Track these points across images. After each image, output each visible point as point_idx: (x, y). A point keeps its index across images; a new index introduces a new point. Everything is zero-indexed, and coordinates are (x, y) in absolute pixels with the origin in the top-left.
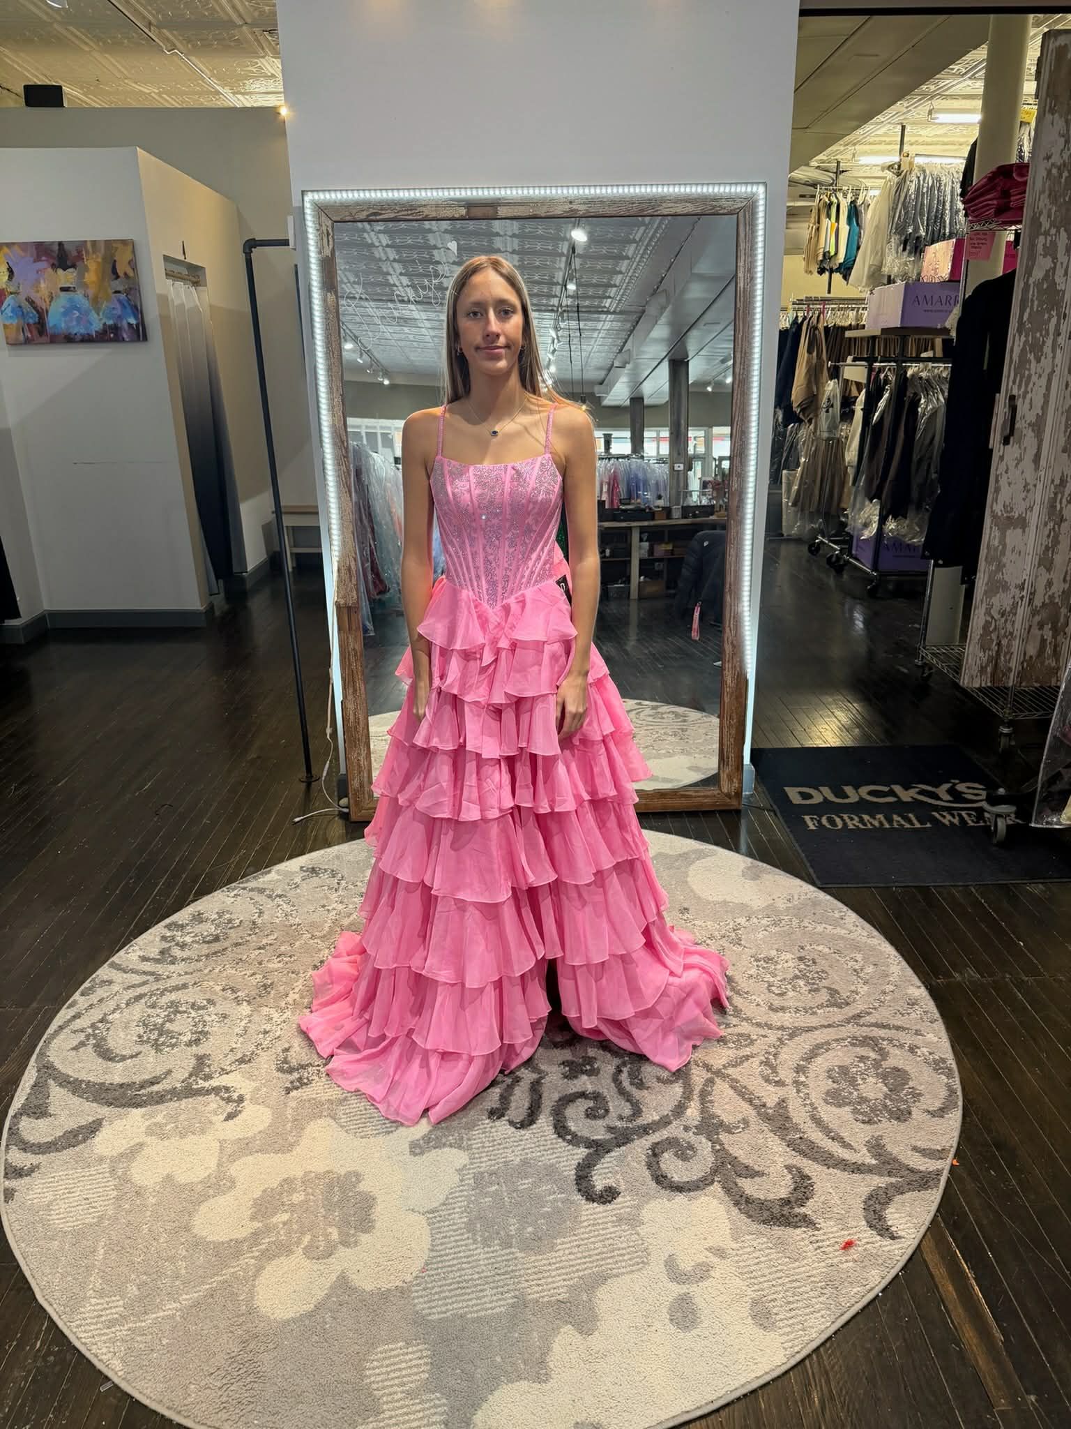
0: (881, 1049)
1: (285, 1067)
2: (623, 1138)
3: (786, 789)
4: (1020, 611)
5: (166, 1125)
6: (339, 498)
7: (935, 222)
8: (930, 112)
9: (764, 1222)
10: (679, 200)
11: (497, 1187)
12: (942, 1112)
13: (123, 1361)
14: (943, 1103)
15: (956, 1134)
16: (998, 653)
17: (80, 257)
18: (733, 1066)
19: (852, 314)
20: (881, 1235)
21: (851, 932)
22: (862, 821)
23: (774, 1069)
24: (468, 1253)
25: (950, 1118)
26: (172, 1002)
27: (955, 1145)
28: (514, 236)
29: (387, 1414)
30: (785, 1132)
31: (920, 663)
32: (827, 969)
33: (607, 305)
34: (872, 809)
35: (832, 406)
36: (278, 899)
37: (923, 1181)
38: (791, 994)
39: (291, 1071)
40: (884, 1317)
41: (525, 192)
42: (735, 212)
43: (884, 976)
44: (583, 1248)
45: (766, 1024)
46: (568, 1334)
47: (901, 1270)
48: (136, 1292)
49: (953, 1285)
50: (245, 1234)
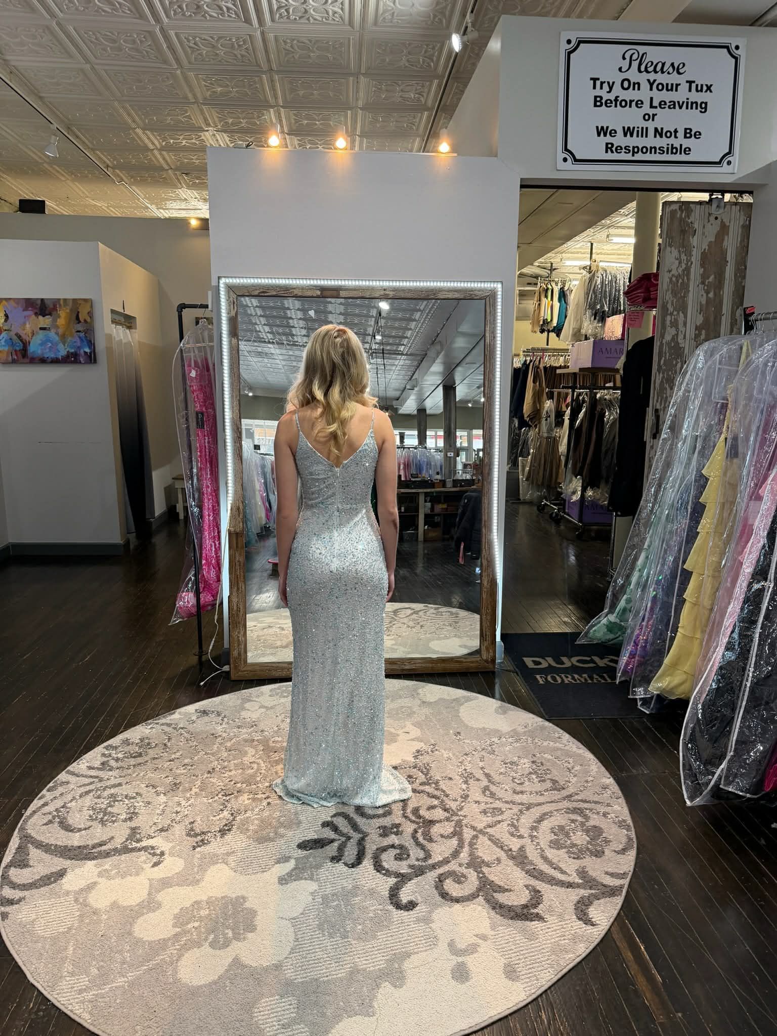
0: (585, 815)
1: (191, 833)
2: (419, 872)
3: (525, 659)
5: (111, 870)
6: (234, 463)
7: (614, 302)
8: (608, 236)
9: (511, 918)
10: (450, 290)
11: (337, 902)
12: (623, 851)
13: (91, 1013)
14: (625, 846)
15: (633, 864)
17: (55, 309)
18: (490, 827)
19: (562, 359)
20: (586, 924)
21: (566, 746)
22: (573, 678)
23: (517, 830)
24: (320, 942)
25: (628, 855)
26: (112, 795)
27: (632, 870)
28: (341, 304)
30: (524, 866)
31: (610, 581)
32: (550, 768)
33: (402, 349)
34: (580, 671)
35: (550, 417)
36: (181, 730)
37: (612, 892)
38: (527, 783)
39: (196, 835)
40: (588, 971)
41: (357, 283)
42: (484, 298)
43: (587, 772)
44: (395, 937)
45: (511, 802)
46: (386, 988)
47: (598, 945)
48: (96, 971)
49: (631, 952)
50: (169, 936)
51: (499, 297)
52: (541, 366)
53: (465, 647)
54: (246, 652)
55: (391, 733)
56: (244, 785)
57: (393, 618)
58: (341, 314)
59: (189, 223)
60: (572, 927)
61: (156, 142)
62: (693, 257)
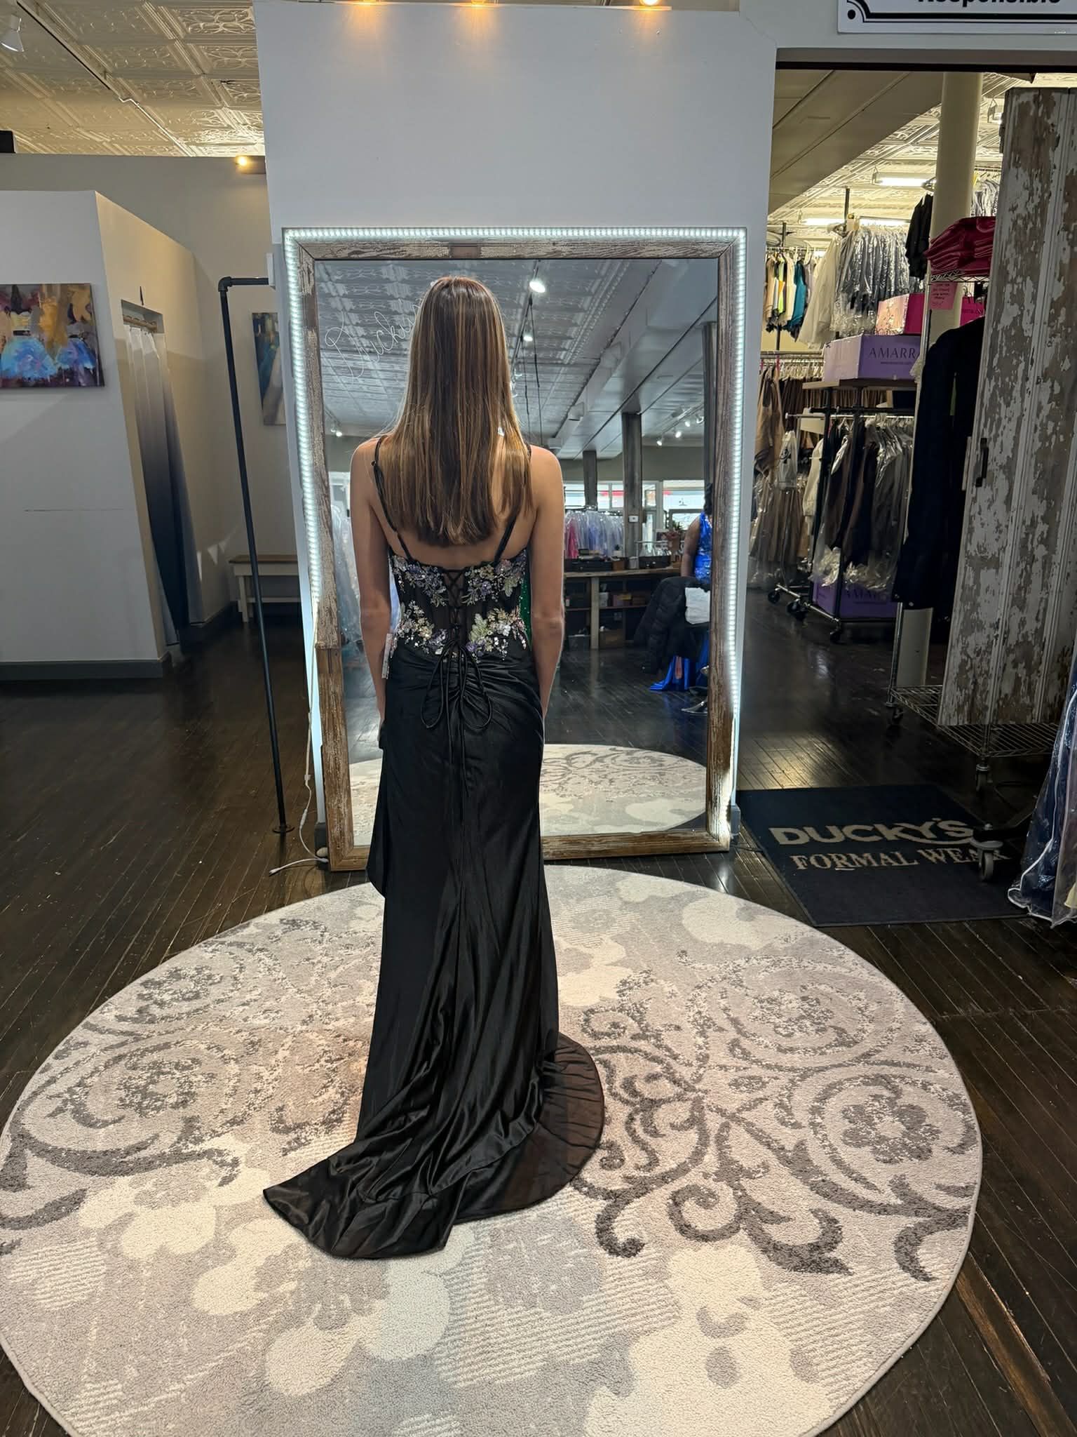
0: (894, 1087)
1: (280, 1127)
2: (641, 1188)
3: (772, 830)
4: (995, 650)
5: (156, 1192)
6: (320, 539)
7: (881, 281)
8: (874, 176)
9: (795, 1269)
10: (661, 243)
11: (515, 1244)
12: (962, 1148)
14: (962, 1140)
15: (979, 1170)
16: (974, 691)
17: (34, 300)
18: (748, 1110)
19: (805, 368)
20: (916, 1277)
21: (851, 970)
22: (850, 860)
23: (789, 1111)
24: (491, 1315)
25: (970, 1155)
26: (155, 1063)
27: (978, 1181)
30: (808, 1174)
31: (891, 705)
32: (831, 1008)
33: (562, 357)
34: (859, 848)
35: (790, 457)
36: (259, 953)
37: (952, 1220)
38: (798, 1034)
39: (287, 1130)
40: (928, 1361)
41: (509, 232)
42: (717, 256)
43: (889, 1013)
44: (611, 1304)
45: (776, 1066)
46: (602, 1397)
47: (940, 1312)
48: (136, 1374)
49: (993, 1325)
50: (250, 1306)
51: (742, 252)
52: (776, 379)
53: (680, 812)
54: (351, 830)
55: (581, 954)
56: (360, 1043)
57: (566, 768)
59: (237, 164)
60: (893, 1283)
61: (179, 30)
62: (1052, 185)
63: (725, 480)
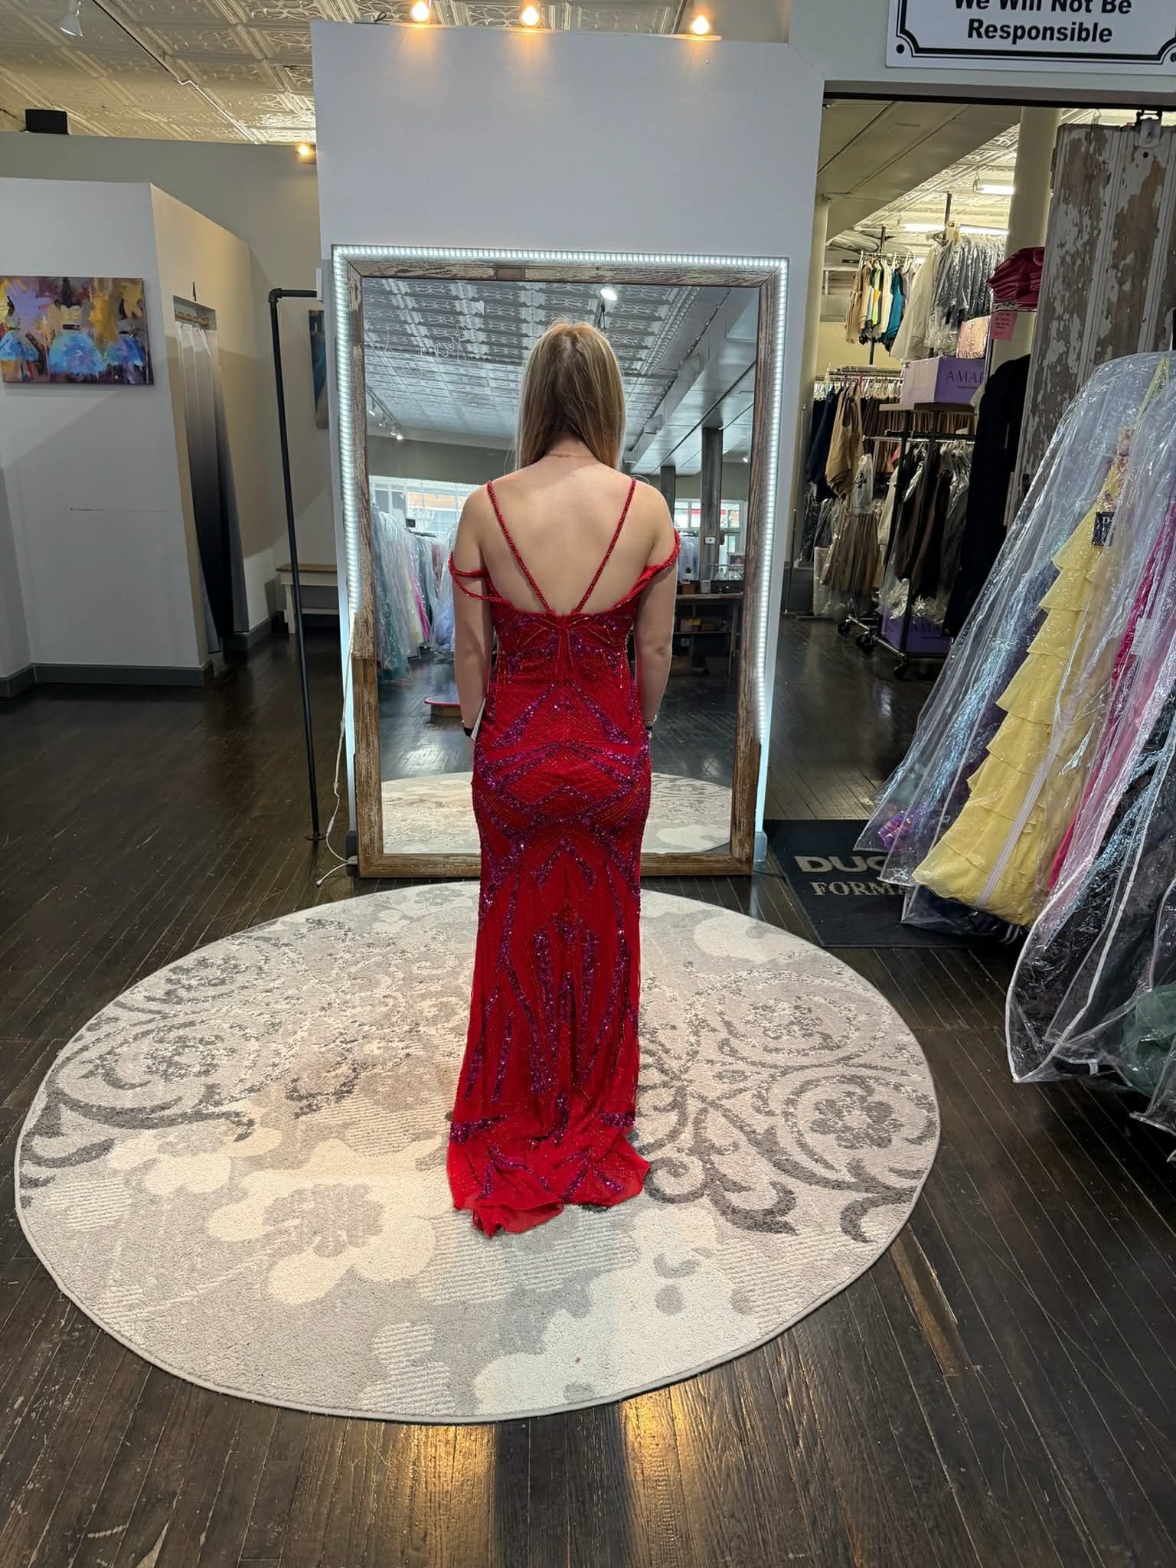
0: (867, 1086)
1: (294, 1094)
3: (797, 858)
5: (178, 1144)
6: (359, 550)
7: (979, 295)
8: (975, 183)
9: (748, 1228)
10: (703, 271)
12: (920, 1140)
13: (145, 1336)
14: (923, 1133)
15: (932, 1158)
17: (85, 294)
18: (727, 1098)
19: (891, 386)
20: (855, 1240)
21: (847, 985)
22: (868, 888)
23: (765, 1101)
24: (469, 1251)
25: (927, 1145)
26: (180, 1038)
27: (929, 1167)
28: (541, 290)
29: (393, 1378)
30: (773, 1154)
32: (821, 1016)
33: (638, 368)
35: (865, 482)
36: (284, 948)
37: (899, 1196)
38: (785, 1037)
39: (300, 1098)
40: (852, 1304)
41: (552, 256)
42: (758, 285)
43: (876, 1023)
44: (578, 1248)
45: (760, 1063)
46: (562, 1317)
47: (870, 1268)
48: (156, 1282)
49: (917, 1280)
50: (257, 1236)
51: (783, 283)
52: (857, 399)
54: (381, 838)
56: (374, 1028)
58: (540, 307)
59: (297, 153)
60: (834, 1243)
61: (241, 13)
62: (1101, 223)
63: (759, 508)
